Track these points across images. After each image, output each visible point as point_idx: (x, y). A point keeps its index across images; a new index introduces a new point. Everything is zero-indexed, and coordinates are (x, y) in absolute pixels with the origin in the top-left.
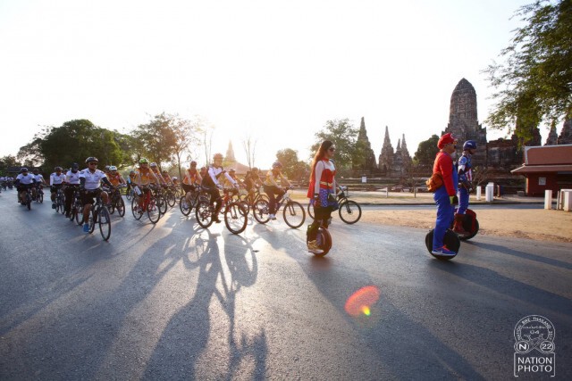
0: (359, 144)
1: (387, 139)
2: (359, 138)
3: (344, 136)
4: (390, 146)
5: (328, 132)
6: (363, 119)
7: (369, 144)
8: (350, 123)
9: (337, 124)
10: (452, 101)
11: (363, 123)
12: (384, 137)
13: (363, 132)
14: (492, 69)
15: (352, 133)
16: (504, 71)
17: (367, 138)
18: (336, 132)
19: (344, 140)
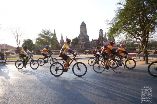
0: (53, 39)
1: (62, 37)
2: (53, 36)
3: (48, 35)
4: (63, 40)
5: (43, 34)
6: (55, 30)
7: (57, 39)
8: (51, 31)
9: (46, 31)
10: (80, 27)
11: (55, 31)
12: (61, 37)
13: (55, 35)
14: (107, 21)
15: (51, 34)
16: (110, 22)
17: (56, 37)
18: (45, 34)
19: (49, 37)
